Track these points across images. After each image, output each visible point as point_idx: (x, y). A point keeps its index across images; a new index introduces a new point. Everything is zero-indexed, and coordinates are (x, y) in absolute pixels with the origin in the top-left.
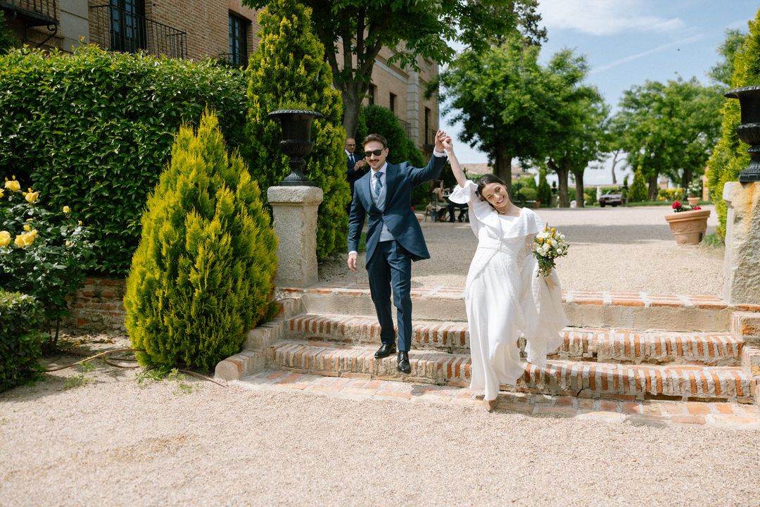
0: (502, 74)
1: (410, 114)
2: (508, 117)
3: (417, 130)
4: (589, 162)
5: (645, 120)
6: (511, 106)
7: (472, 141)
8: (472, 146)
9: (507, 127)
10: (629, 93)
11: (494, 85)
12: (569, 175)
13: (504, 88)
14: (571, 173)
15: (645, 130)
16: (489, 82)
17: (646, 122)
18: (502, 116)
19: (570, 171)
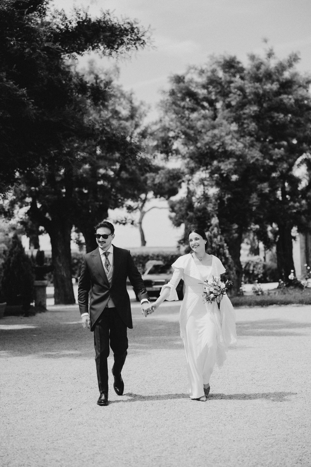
4: (110, 211)
5: (214, 127)
10: (179, 80)
12: (74, 235)
14: (77, 231)
15: (215, 147)
17: (216, 131)
19: (74, 229)
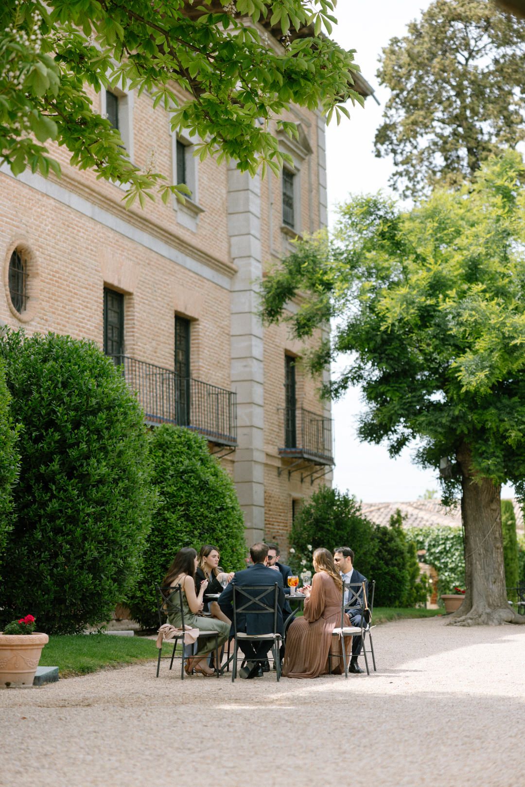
0: (458, 258)
1: (238, 370)
2: (473, 373)
3: (258, 413)
6: (481, 345)
7: (394, 437)
8: (395, 449)
9: (473, 400)
11: (437, 286)
13: (462, 294)
16: (421, 277)
18: (457, 370)
